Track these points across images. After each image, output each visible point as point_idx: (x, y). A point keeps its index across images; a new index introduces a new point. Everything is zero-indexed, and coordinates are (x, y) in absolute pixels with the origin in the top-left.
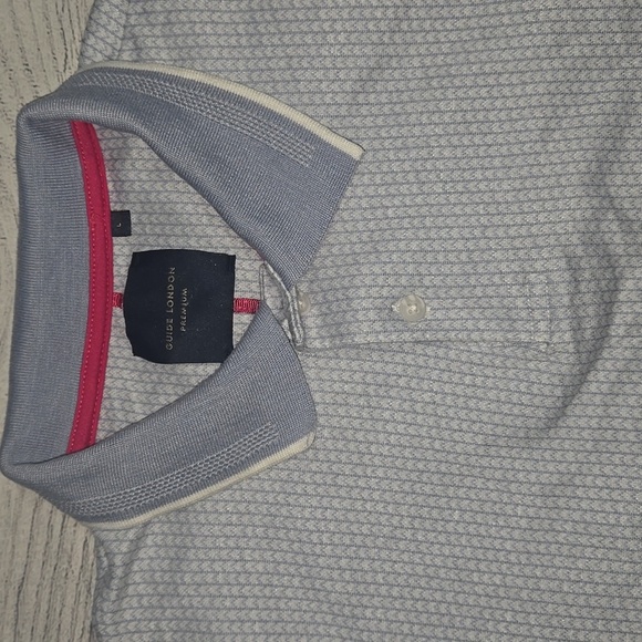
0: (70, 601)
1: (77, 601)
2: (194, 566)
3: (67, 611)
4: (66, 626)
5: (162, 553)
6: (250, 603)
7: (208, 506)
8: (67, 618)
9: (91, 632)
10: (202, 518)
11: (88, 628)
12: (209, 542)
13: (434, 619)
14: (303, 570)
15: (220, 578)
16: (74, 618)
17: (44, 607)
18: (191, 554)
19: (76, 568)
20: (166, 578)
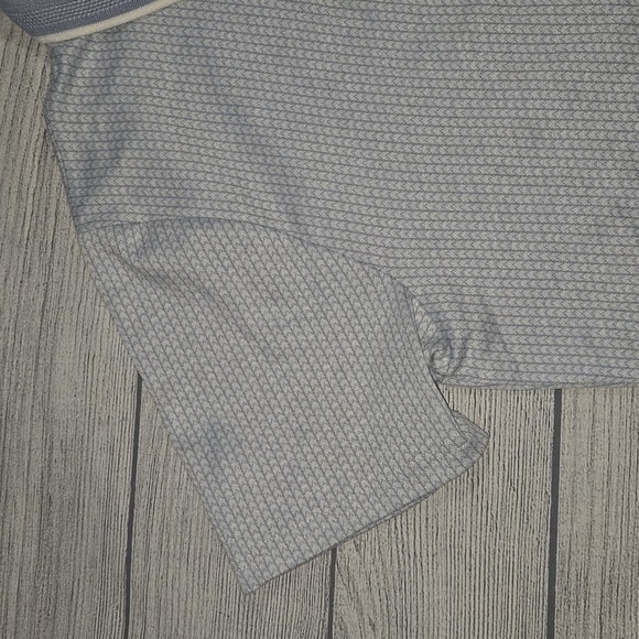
0: (29, 112)
1: (35, 114)
2: (123, 72)
3: (27, 120)
4: (25, 131)
5: (100, 65)
6: (165, 103)
7: (138, 27)
8: (27, 126)
9: (45, 137)
10: (131, 36)
11: (42, 134)
12: (136, 54)
13: (307, 119)
14: (208, 80)
15: (143, 82)
16: (32, 125)
17: (10, 117)
18: (122, 63)
19: (36, 88)
20: (102, 82)
